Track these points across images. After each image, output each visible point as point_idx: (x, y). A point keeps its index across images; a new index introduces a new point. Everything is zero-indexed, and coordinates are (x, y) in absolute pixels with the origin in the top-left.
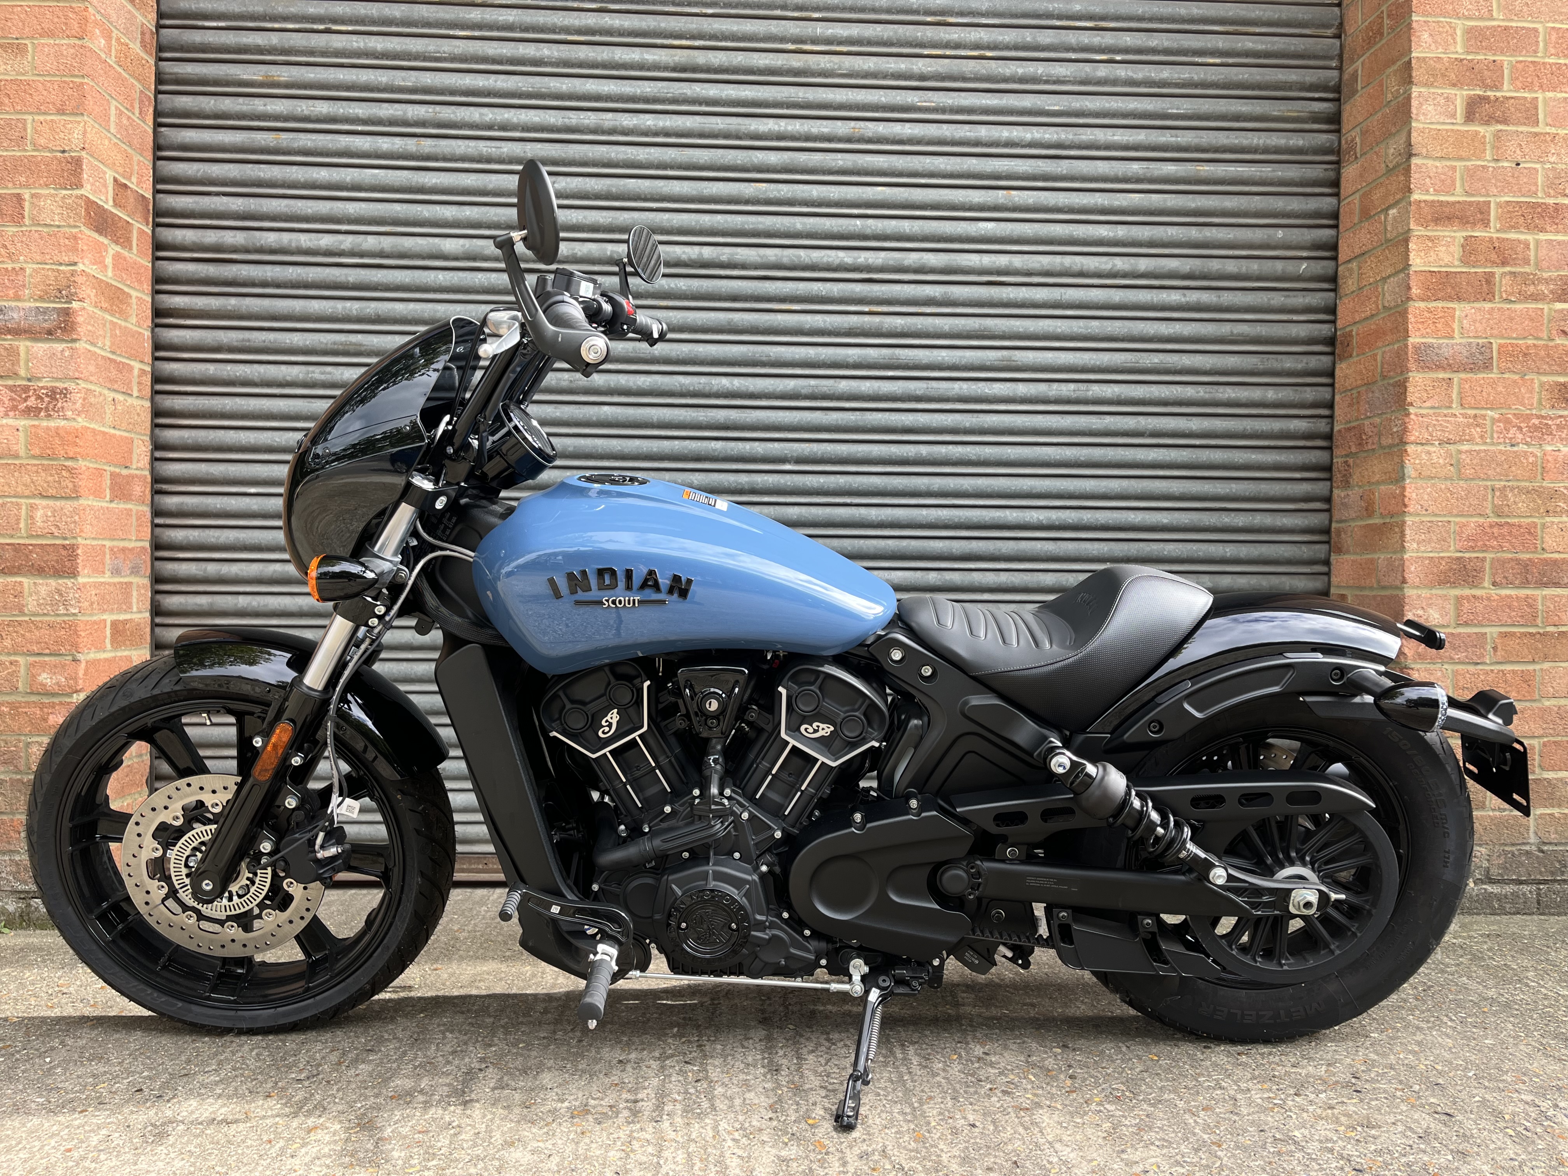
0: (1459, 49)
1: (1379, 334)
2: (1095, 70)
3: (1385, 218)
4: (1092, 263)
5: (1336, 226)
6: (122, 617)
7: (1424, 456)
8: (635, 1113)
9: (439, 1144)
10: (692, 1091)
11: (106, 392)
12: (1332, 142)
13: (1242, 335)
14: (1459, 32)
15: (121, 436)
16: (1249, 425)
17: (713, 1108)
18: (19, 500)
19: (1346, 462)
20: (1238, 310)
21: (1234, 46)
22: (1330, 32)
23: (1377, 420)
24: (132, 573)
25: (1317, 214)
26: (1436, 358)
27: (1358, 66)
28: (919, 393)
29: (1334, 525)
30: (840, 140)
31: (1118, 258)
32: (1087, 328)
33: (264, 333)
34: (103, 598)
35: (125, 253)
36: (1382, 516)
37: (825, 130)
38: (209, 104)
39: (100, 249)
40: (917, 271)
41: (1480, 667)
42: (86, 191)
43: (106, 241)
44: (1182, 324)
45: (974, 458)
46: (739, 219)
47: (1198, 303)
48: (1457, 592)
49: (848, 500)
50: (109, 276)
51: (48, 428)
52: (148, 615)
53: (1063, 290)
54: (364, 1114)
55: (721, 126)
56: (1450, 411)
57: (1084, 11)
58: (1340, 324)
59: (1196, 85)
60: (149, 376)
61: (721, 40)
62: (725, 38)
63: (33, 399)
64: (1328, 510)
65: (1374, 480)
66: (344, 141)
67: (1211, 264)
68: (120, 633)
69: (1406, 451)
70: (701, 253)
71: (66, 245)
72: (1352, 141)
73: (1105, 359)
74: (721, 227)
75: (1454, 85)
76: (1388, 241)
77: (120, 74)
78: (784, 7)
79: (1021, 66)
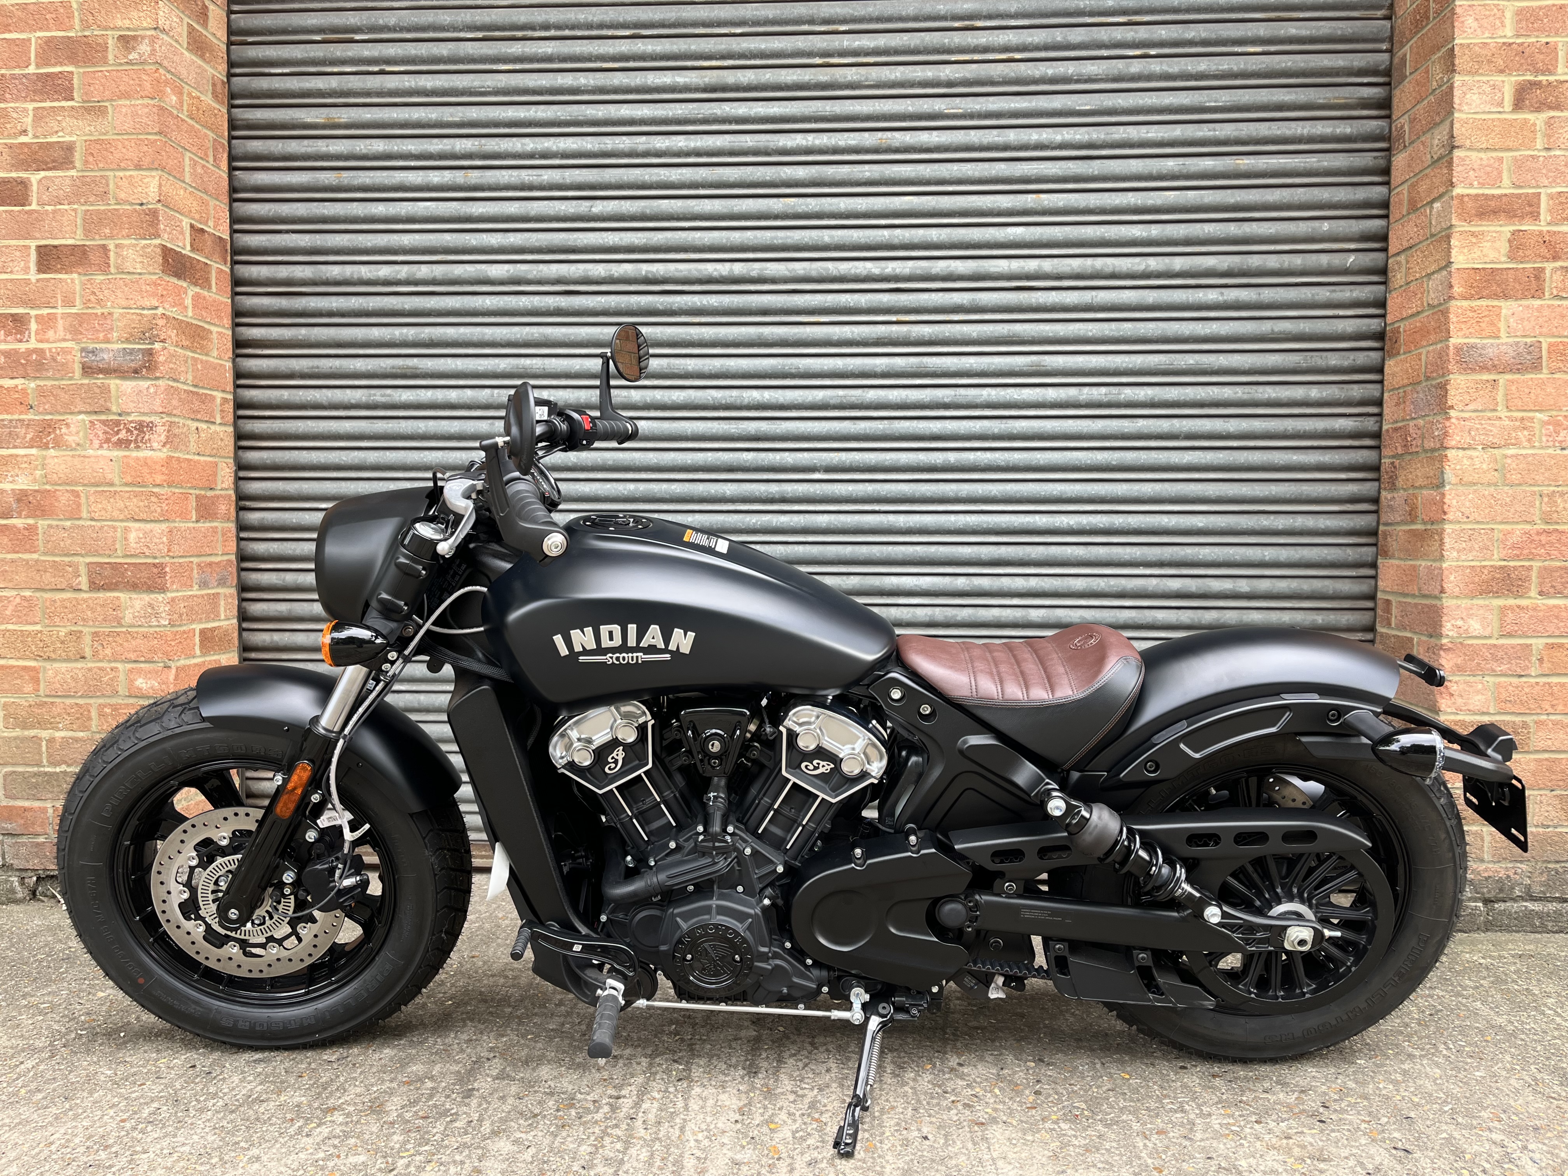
0: (1508, 32)
1: (1424, 332)
2: (1128, 66)
3: (1431, 211)
4: (1125, 266)
5: (1387, 216)
6: (210, 625)
7: (1465, 461)
8: (614, 1109)
9: (435, 1130)
10: (672, 1089)
11: (189, 422)
12: (1382, 128)
13: (1283, 333)
14: (1508, 15)
15: (205, 462)
16: (1291, 426)
17: (686, 1108)
18: (114, 523)
19: (1393, 463)
20: (1280, 307)
21: (1276, 33)
22: (1380, 13)
24: (219, 584)
25: (1366, 204)
26: (1478, 359)
27: (1406, 50)
28: (947, 400)
29: (1381, 528)
30: (868, 151)
31: (1152, 258)
32: (1119, 330)
33: (331, 360)
34: (192, 609)
35: (204, 293)
36: (1424, 523)
37: (852, 143)
38: (277, 147)
39: (180, 293)
40: (945, 280)
41: (1524, 679)
42: (165, 240)
43: (185, 285)
44: (1219, 323)
45: (1003, 463)
46: (768, 234)
47: (1237, 301)
48: (1500, 602)
49: (877, 507)
50: (189, 315)
51: (138, 459)
52: (235, 621)
53: (1094, 293)
54: (378, 1098)
55: (750, 144)
56: (1494, 414)
57: (1117, 7)
58: (1389, 318)
59: (1235, 76)
60: (232, 403)
61: (750, 59)
62: (753, 56)
64: (1376, 512)
65: (1417, 484)
66: (399, 177)
67: (1250, 261)
68: (208, 639)
69: (1446, 456)
70: (731, 269)
71: (147, 291)
72: (1402, 127)
73: (1138, 361)
74: (750, 244)
75: (1502, 71)
76: (1432, 235)
77: (193, 126)
78: (811, 22)
79: (1052, 67)
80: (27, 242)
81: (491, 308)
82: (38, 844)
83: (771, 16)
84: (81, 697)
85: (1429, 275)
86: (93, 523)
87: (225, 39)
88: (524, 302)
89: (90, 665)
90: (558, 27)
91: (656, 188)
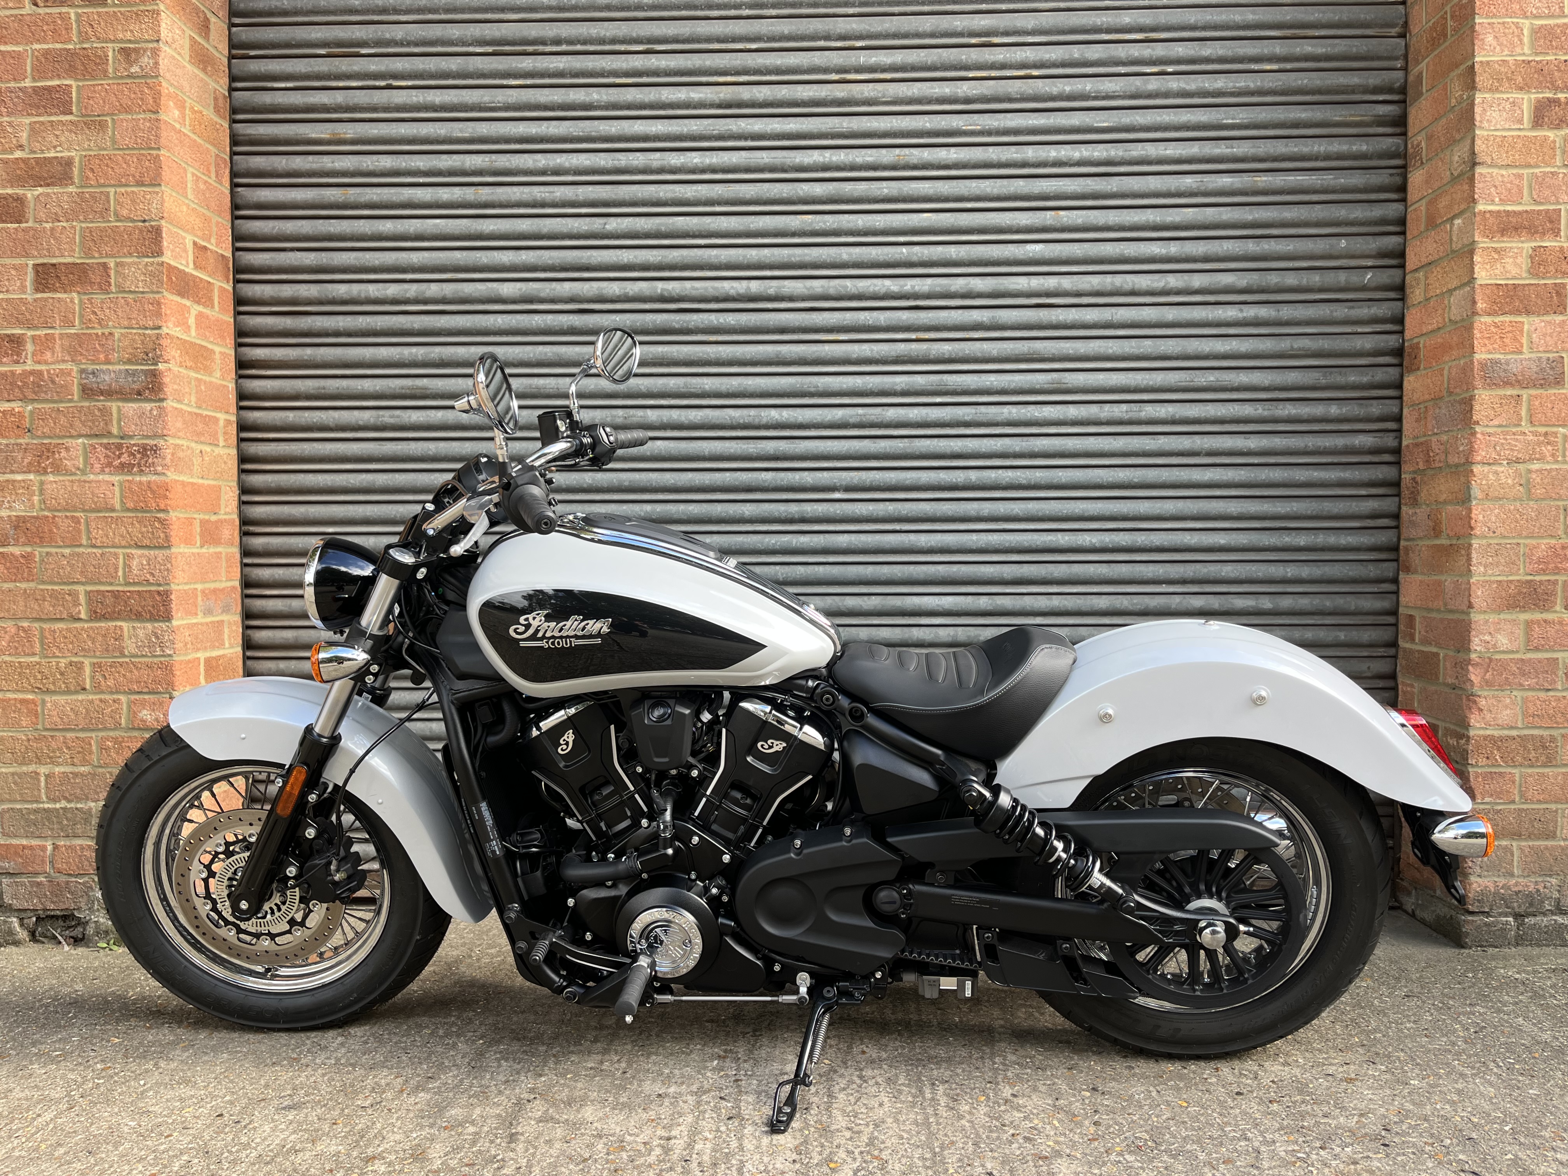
0: (1526, 50)
2: (1145, 83)
3: (1451, 228)
4: (1143, 282)
5: (1403, 233)
6: (215, 654)
7: (1491, 476)
8: (666, 1150)
10: (723, 1129)
11: (193, 445)
12: (1398, 145)
13: (1303, 349)
14: (1526, 32)
15: (209, 485)
16: (1311, 442)
17: (742, 1148)
18: (116, 550)
19: (1414, 479)
20: (1298, 323)
21: (1292, 51)
22: (1394, 31)
23: (1444, 438)
24: (223, 611)
25: (1382, 222)
26: (1502, 374)
27: (1423, 68)
28: (967, 418)
29: (1402, 543)
30: (885, 168)
31: (1171, 275)
32: (1139, 348)
33: (338, 380)
34: (197, 638)
35: (207, 311)
36: (1449, 537)
37: (869, 159)
38: (281, 163)
39: (183, 311)
40: (964, 296)
41: (1551, 693)
42: (167, 257)
43: (188, 303)
44: (1239, 340)
45: (1024, 482)
46: (786, 251)
47: (1256, 317)
48: (1527, 616)
49: (898, 527)
50: (192, 336)
51: (141, 483)
52: (239, 649)
53: (1113, 310)
54: (419, 1145)
55: (767, 160)
56: (1519, 429)
57: (1133, 23)
58: (1408, 335)
59: (1252, 93)
60: (235, 425)
61: (765, 75)
62: (769, 72)
63: (125, 455)
64: (1397, 527)
65: (1441, 500)
66: (407, 194)
67: (1269, 278)
68: (213, 669)
69: (1472, 471)
70: (748, 288)
71: (150, 310)
72: (1418, 146)
73: (1158, 379)
74: (767, 261)
75: (1521, 89)
76: (1453, 252)
77: (195, 141)
78: (827, 38)
79: (1069, 84)
80: (23, 261)
81: (503, 327)
82: (39, 884)
83: (786, 32)
84: (83, 730)
85: (1450, 292)
86: (94, 550)
87: (226, 52)
88: (537, 321)
89: (90, 697)
90: (570, 42)
91: (671, 205)
